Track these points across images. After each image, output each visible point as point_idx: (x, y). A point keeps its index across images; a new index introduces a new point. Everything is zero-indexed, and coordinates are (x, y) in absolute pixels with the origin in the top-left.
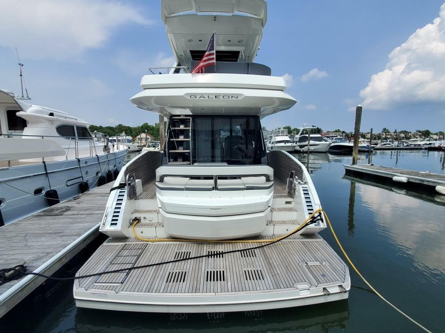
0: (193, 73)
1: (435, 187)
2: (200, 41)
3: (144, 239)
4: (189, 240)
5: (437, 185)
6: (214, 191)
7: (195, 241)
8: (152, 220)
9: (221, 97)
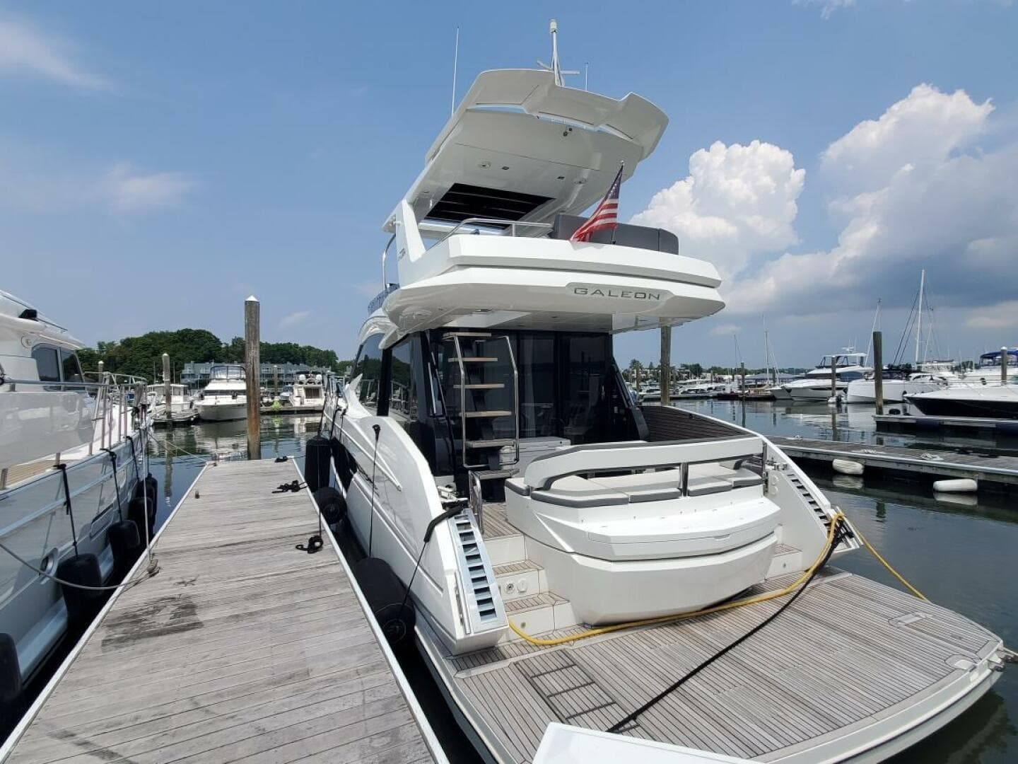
0: (572, 239)
1: (831, 462)
2: (505, 168)
3: (542, 641)
4: (642, 623)
5: (833, 459)
6: (682, 498)
7: (655, 621)
8: (527, 589)
9: (632, 295)
